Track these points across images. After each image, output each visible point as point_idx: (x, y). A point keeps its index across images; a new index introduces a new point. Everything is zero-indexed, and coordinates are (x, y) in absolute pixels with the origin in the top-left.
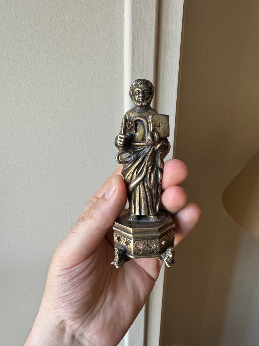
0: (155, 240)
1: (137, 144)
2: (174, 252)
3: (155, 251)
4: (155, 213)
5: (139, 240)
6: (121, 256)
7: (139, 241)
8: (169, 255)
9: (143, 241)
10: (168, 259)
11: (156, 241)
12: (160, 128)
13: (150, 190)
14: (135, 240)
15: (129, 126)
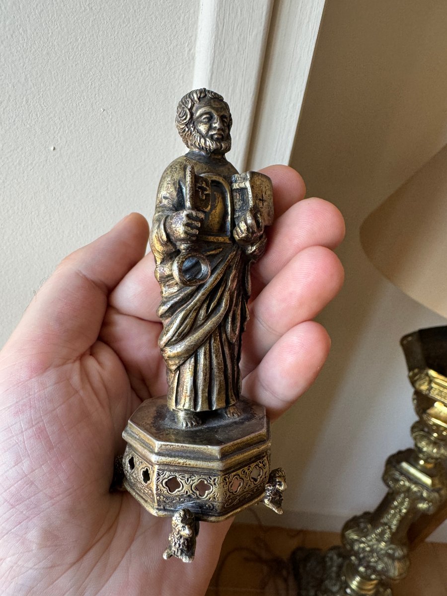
0: (261, 461)
1: (209, 237)
9: (241, 470)
12: (263, 204)
13: (231, 345)
14: (227, 474)
15: (202, 193)
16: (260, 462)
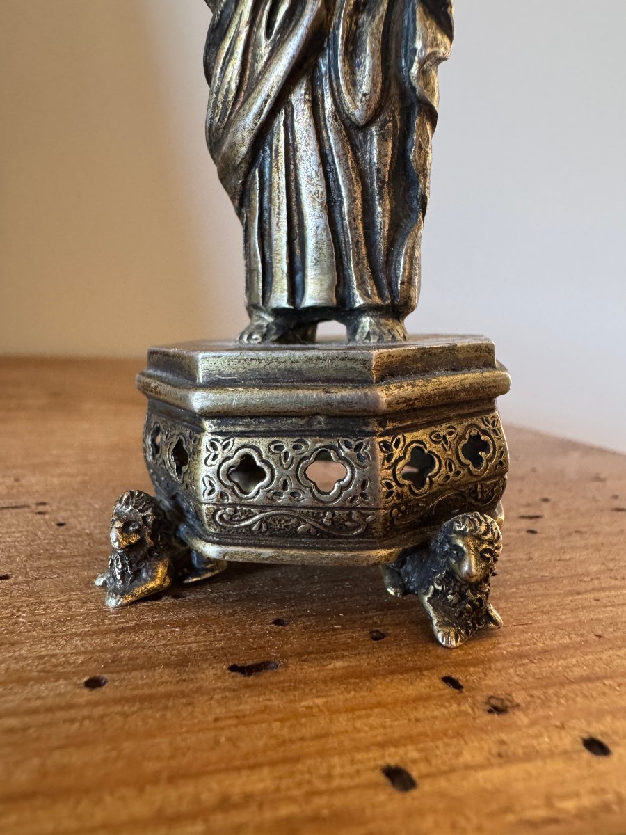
0: (353, 442)
2: (491, 542)
3: (350, 519)
4: (381, 295)
5: (242, 434)
6: (137, 532)
7: (245, 441)
8: (453, 561)
9: (268, 440)
10: (445, 594)
11: (358, 447)
14: (221, 434)
16: (348, 446)
